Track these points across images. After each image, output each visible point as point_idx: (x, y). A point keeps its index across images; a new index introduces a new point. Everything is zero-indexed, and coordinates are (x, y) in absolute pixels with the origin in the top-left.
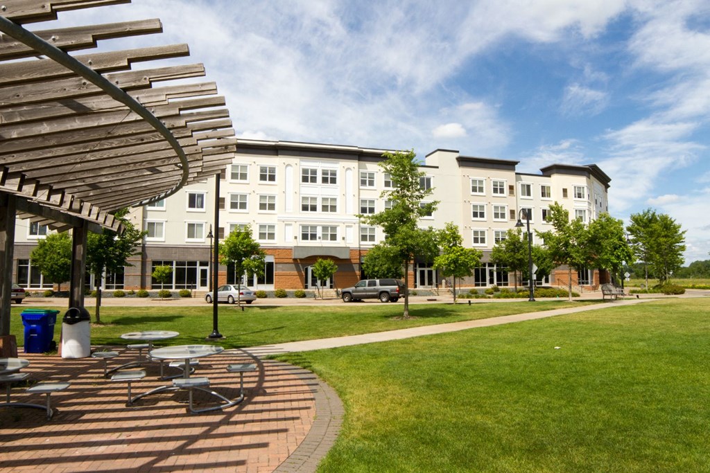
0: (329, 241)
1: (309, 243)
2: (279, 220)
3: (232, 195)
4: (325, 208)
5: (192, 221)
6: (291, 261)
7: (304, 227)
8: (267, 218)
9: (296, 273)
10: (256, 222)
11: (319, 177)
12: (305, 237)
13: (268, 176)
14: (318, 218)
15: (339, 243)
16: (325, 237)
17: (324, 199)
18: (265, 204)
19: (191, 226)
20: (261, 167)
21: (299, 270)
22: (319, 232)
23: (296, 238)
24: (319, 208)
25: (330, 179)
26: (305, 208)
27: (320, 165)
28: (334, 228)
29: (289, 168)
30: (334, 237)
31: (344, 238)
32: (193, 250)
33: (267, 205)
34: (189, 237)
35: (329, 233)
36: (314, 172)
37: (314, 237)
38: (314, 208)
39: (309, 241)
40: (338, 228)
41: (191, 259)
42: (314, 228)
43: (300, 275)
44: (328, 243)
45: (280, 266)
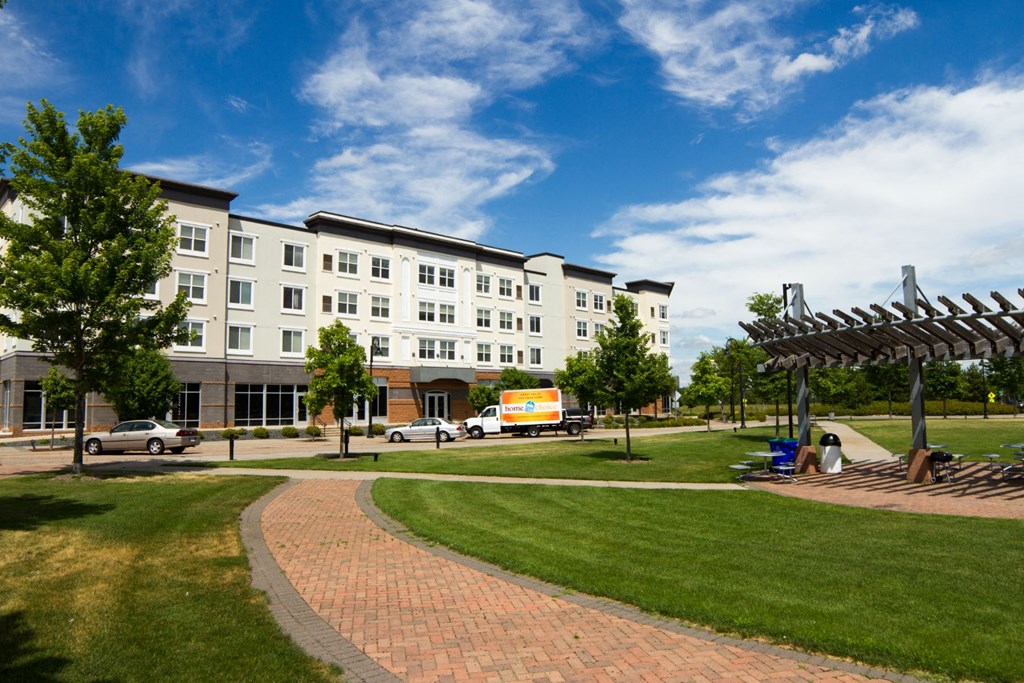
0: (447, 360)
1: (427, 362)
2: (395, 331)
3: (340, 294)
4: (443, 318)
5: (288, 327)
6: (408, 385)
7: (422, 342)
8: (380, 327)
9: (412, 400)
10: (368, 332)
11: (437, 276)
12: (422, 354)
13: (380, 269)
14: (436, 329)
15: (456, 363)
16: (443, 354)
17: (443, 307)
18: (378, 309)
19: (287, 334)
20: (373, 259)
21: (416, 399)
22: (437, 349)
23: (414, 355)
24: (437, 317)
25: (447, 280)
26: (422, 317)
27: (438, 262)
28: (452, 344)
29: (405, 262)
30: (452, 356)
31: (462, 357)
32: (290, 369)
33: (380, 311)
34: (284, 350)
35: (447, 350)
36: (431, 270)
37: (431, 354)
38: (431, 318)
39: (427, 359)
40: (456, 344)
41: (287, 381)
42: (432, 342)
43: (417, 404)
44: (446, 362)
45: (396, 392)
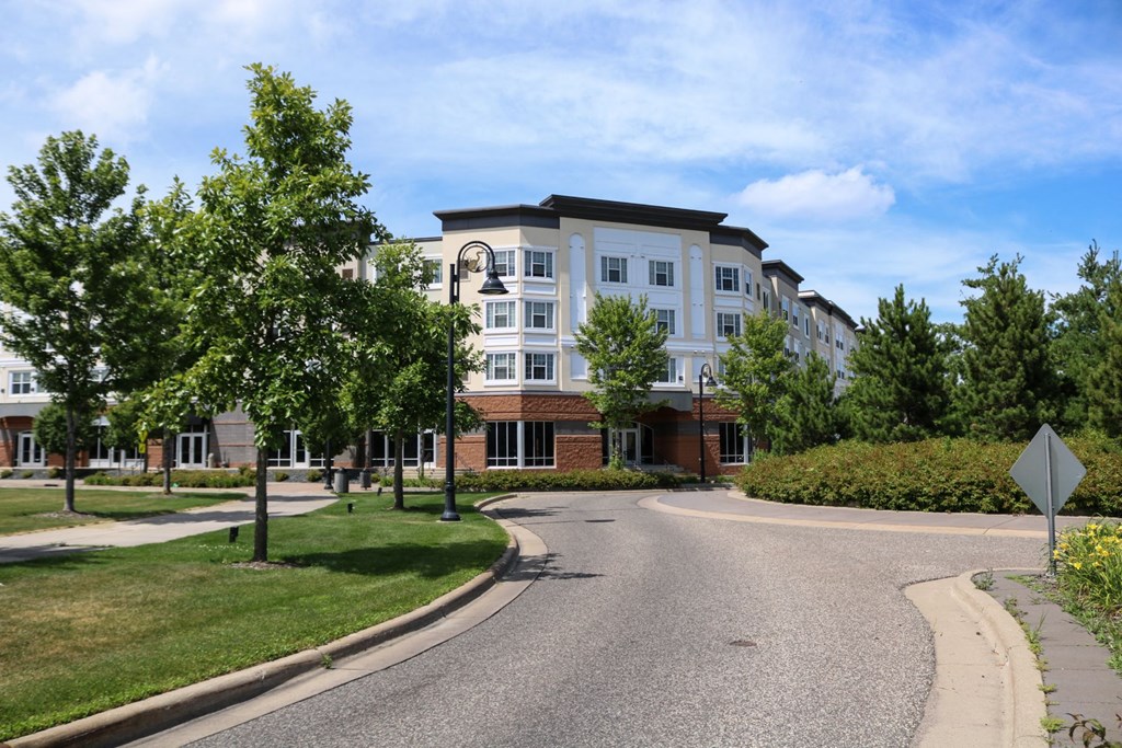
1: (22, 397)
7: (13, 374)
12: (16, 389)
22: (34, 382)
23: (5, 391)
37: (27, 389)
39: (21, 394)
